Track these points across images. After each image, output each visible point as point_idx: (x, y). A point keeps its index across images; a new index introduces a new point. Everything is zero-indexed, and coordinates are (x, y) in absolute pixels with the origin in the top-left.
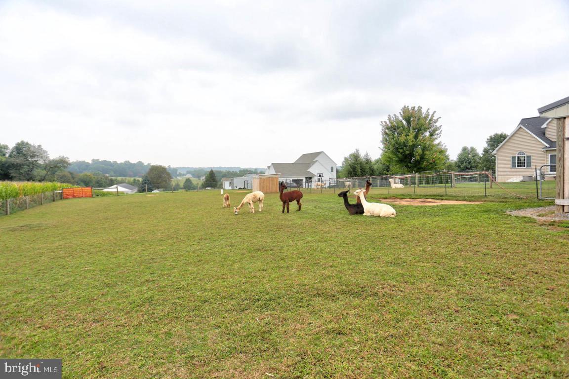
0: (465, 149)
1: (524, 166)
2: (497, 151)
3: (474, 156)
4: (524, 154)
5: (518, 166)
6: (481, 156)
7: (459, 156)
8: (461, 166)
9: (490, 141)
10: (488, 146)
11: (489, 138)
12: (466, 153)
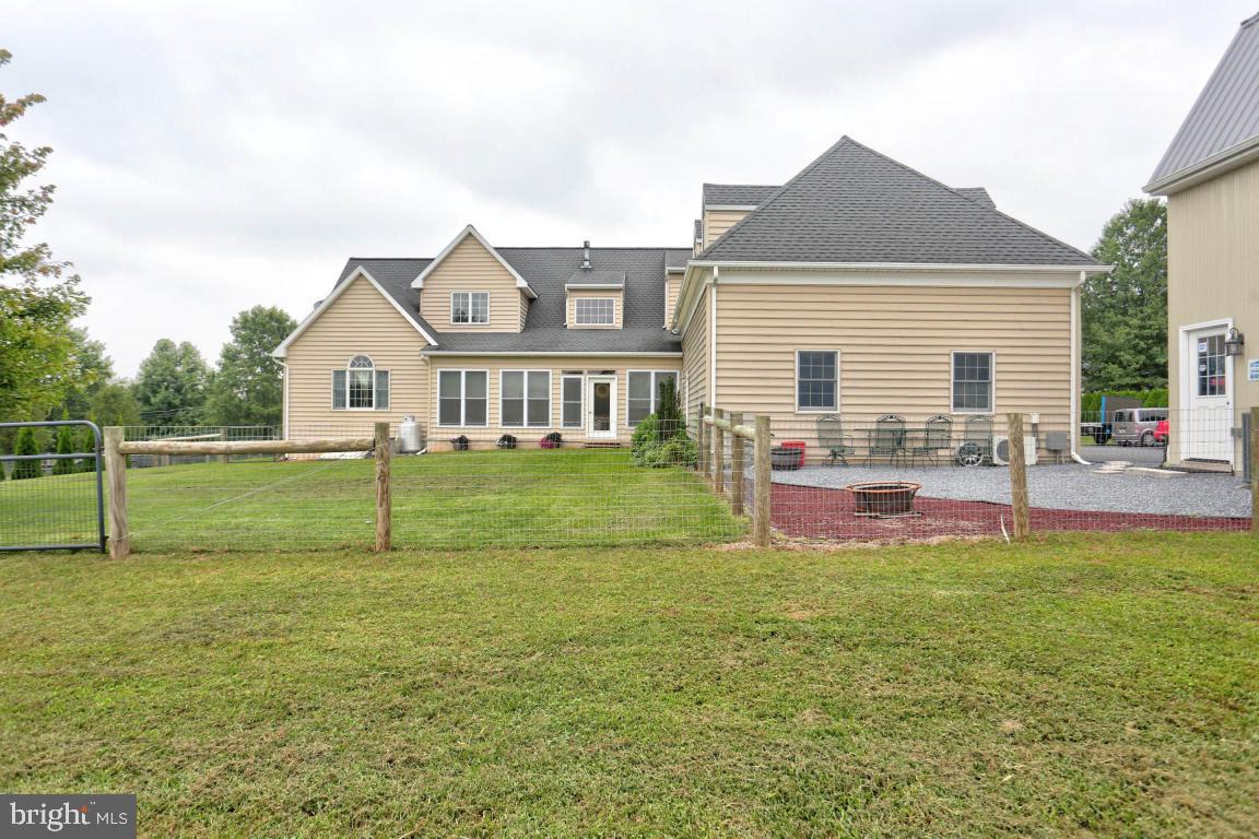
0: (164, 346)
1: (370, 405)
2: (288, 348)
3: (192, 370)
4: (370, 365)
5: (352, 405)
6: (217, 369)
7: (144, 366)
8: (153, 400)
9: (244, 328)
10: (236, 341)
11: (238, 317)
12: (168, 359)
